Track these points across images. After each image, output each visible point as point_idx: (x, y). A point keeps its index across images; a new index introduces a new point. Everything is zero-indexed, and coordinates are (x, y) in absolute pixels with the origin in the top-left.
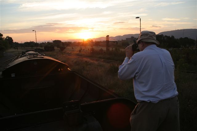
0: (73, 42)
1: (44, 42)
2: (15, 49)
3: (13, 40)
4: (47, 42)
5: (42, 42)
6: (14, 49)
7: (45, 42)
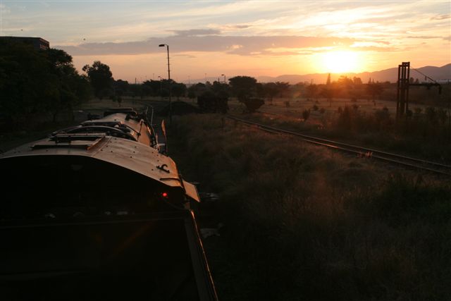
0: (292, 83)
1: (204, 82)
2: (114, 101)
3: (111, 74)
4: (212, 83)
5: (197, 83)
6: (111, 101)
7: (208, 82)
